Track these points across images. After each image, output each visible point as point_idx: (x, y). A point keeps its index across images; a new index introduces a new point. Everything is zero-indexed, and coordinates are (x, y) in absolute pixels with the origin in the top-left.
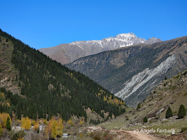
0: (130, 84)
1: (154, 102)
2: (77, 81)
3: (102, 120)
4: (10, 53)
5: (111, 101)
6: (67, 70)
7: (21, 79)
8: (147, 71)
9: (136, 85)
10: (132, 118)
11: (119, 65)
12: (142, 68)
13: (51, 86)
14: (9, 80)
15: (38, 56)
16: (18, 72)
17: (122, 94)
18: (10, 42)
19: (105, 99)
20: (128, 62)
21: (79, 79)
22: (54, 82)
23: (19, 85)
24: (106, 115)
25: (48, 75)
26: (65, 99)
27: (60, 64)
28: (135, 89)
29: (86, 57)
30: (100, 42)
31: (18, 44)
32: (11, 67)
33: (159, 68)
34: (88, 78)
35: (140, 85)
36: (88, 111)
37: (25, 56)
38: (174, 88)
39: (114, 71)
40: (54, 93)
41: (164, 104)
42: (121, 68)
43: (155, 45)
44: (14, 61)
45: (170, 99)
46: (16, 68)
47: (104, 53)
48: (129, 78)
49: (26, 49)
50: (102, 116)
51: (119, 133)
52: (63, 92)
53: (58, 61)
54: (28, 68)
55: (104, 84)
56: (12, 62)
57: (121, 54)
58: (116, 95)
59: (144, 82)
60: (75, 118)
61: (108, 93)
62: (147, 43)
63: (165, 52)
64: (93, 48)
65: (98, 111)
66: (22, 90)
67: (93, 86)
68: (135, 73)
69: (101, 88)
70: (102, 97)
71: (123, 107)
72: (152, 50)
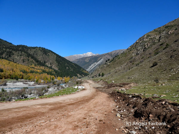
0: (91, 67)
1: (96, 72)
2: (75, 66)
3: (82, 77)
4: (55, 58)
5: (85, 72)
6: (72, 63)
7: (58, 66)
8: (95, 63)
9: (92, 67)
10: (90, 76)
11: (87, 61)
12: (94, 62)
13: (67, 68)
14: (55, 66)
15: (63, 59)
16: (57, 64)
17: (88, 70)
18: (55, 55)
19: (83, 71)
20: (90, 61)
21: (76, 65)
22: (68, 67)
23: (58, 67)
24: (83, 76)
25: (66, 64)
26: (71, 71)
27: (70, 61)
28: (92, 68)
29: (78, 59)
30: (82, 55)
31: (57, 55)
32: (55, 62)
33: (99, 62)
34: (78, 65)
35: (93, 67)
36: (78, 75)
37: (60, 59)
38: (102, 68)
39: (86, 63)
40: (68, 70)
41: (99, 73)
42: (88, 62)
43: (98, 56)
44: (56, 60)
45: (100, 71)
46: (57, 62)
47: (83, 58)
48: (90, 65)
49: (60, 57)
50: (82, 76)
51: (84, 81)
52: (71, 69)
53: (69, 60)
54: (61, 62)
55: (83, 67)
56: (56, 61)
57: (88, 58)
58: (86, 70)
59: (95, 66)
60: (74, 77)
61: (84, 69)
62: (95, 55)
63: (100, 58)
64: (80, 56)
65: (81, 75)
66: (59, 69)
67: (79, 67)
68: (92, 64)
69: (82, 68)
70: (82, 71)
71: (88, 73)
72: (97, 57)
